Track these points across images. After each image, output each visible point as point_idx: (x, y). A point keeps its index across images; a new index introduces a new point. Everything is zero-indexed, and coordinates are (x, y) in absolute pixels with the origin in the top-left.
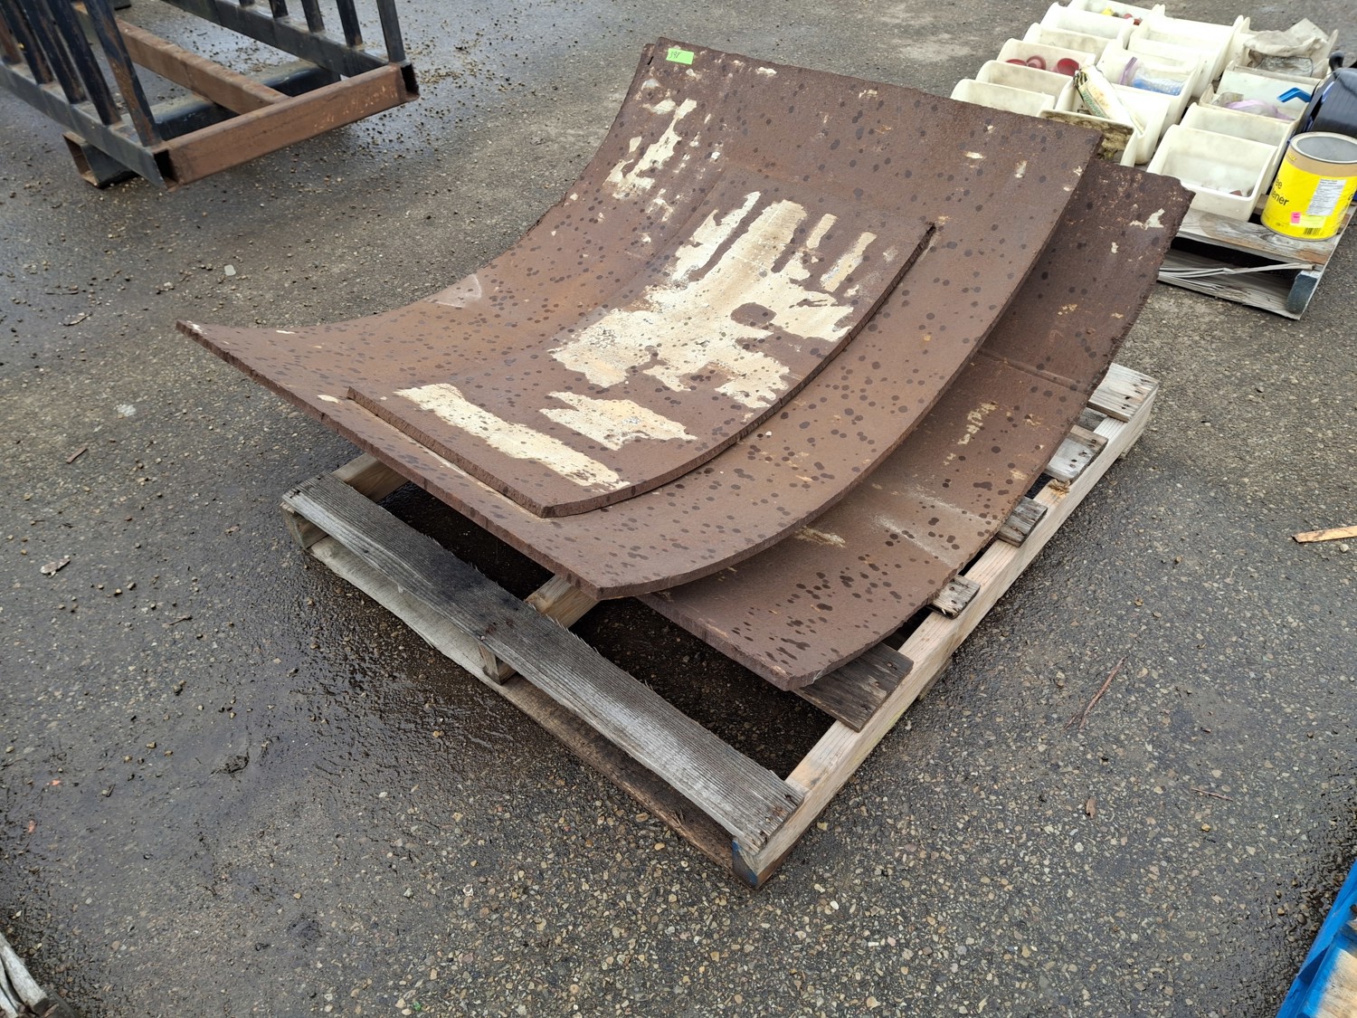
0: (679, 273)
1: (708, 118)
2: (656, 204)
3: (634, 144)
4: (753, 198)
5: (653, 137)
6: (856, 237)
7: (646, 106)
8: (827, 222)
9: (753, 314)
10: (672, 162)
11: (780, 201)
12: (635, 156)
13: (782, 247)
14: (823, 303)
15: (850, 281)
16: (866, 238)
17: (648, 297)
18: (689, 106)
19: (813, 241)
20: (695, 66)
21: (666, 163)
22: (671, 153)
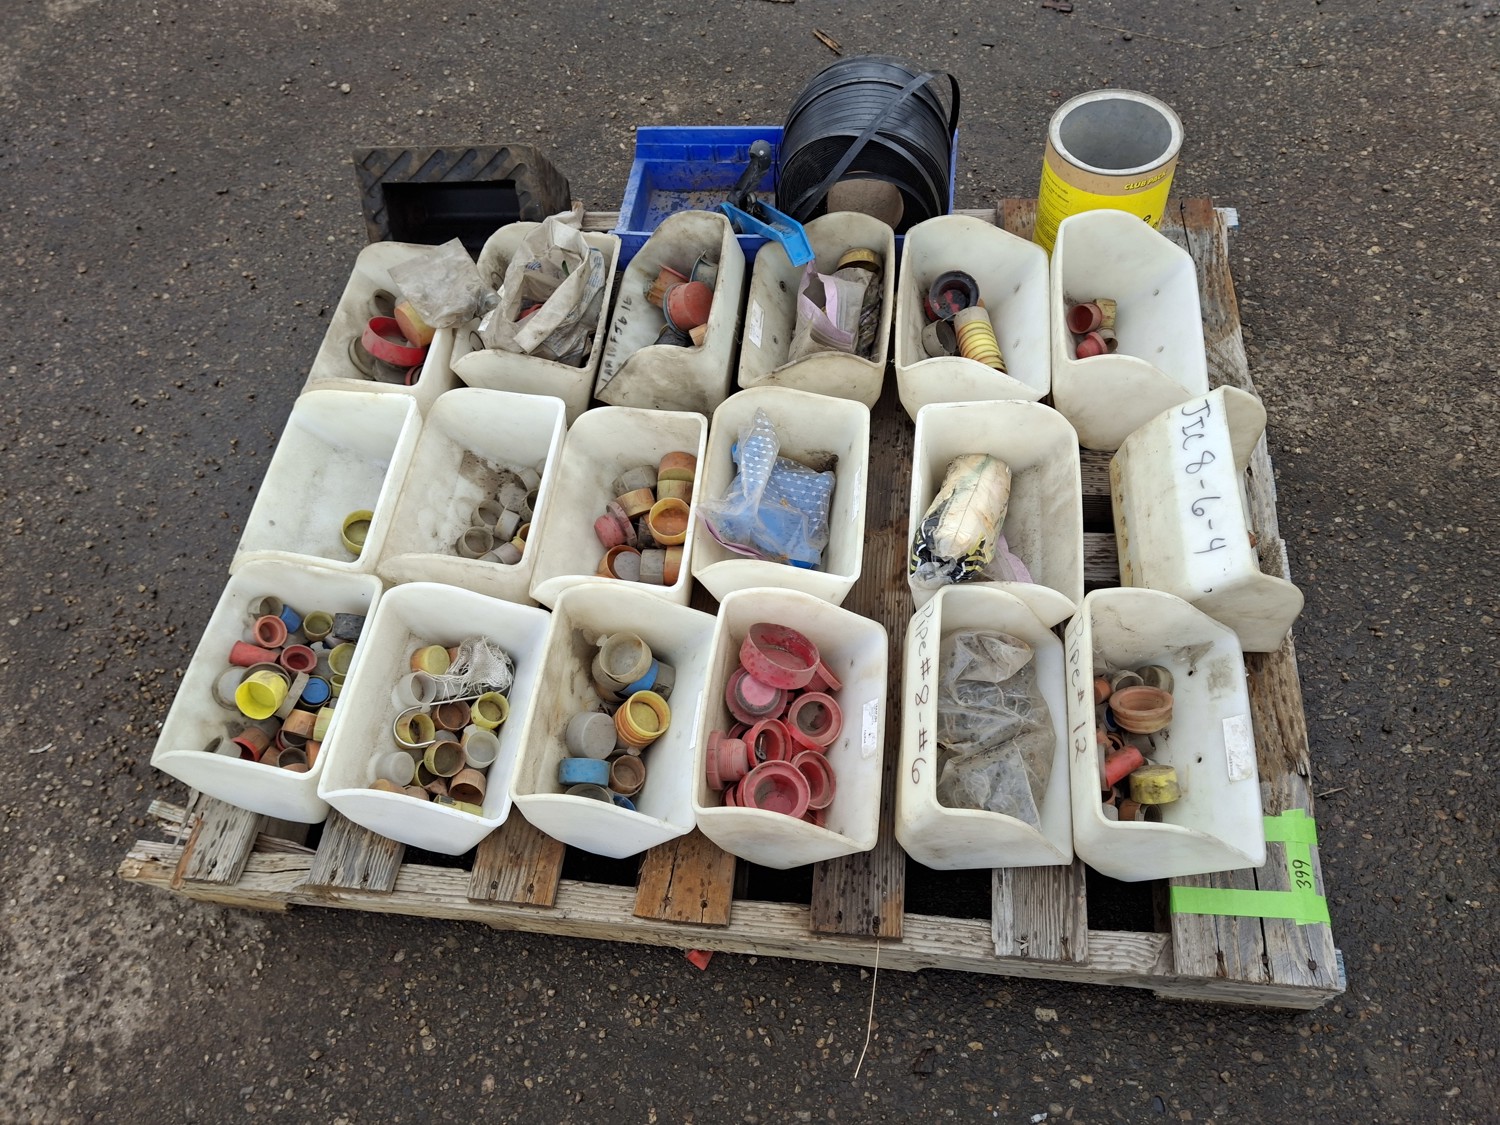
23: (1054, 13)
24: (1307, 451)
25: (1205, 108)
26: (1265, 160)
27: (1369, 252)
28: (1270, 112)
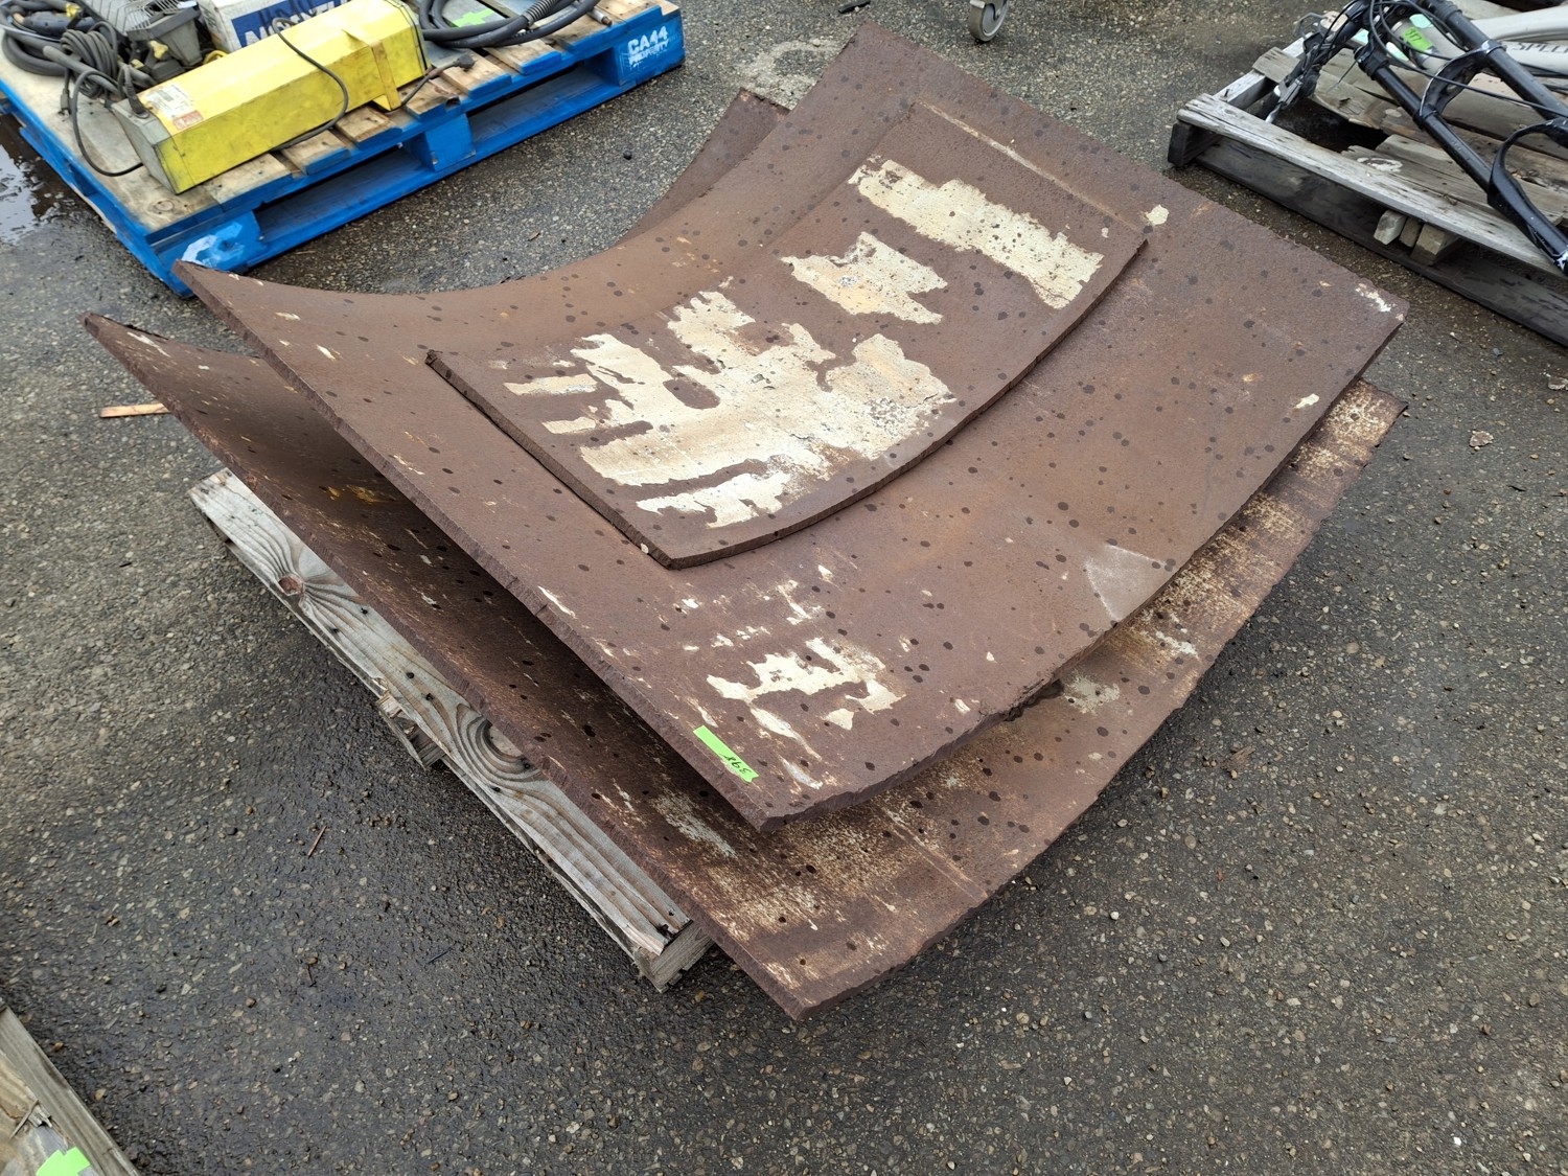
0: (780, 480)
1: (691, 648)
2: (806, 611)
3: (842, 718)
4: (649, 506)
5: (805, 702)
6: (528, 397)
8: (556, 428)
9: (692, 395)
10: (771, 647)
11: (612, 480)
12: (842, 701)
13: (631, 442)
14: (603, 371)
15: (561, 372)
16: (516, 389)
17: (827, 464)
18: (726, 688)
19: (587, 424)
20: (697, 718)
21: (783, 653)
22: (771, 657)
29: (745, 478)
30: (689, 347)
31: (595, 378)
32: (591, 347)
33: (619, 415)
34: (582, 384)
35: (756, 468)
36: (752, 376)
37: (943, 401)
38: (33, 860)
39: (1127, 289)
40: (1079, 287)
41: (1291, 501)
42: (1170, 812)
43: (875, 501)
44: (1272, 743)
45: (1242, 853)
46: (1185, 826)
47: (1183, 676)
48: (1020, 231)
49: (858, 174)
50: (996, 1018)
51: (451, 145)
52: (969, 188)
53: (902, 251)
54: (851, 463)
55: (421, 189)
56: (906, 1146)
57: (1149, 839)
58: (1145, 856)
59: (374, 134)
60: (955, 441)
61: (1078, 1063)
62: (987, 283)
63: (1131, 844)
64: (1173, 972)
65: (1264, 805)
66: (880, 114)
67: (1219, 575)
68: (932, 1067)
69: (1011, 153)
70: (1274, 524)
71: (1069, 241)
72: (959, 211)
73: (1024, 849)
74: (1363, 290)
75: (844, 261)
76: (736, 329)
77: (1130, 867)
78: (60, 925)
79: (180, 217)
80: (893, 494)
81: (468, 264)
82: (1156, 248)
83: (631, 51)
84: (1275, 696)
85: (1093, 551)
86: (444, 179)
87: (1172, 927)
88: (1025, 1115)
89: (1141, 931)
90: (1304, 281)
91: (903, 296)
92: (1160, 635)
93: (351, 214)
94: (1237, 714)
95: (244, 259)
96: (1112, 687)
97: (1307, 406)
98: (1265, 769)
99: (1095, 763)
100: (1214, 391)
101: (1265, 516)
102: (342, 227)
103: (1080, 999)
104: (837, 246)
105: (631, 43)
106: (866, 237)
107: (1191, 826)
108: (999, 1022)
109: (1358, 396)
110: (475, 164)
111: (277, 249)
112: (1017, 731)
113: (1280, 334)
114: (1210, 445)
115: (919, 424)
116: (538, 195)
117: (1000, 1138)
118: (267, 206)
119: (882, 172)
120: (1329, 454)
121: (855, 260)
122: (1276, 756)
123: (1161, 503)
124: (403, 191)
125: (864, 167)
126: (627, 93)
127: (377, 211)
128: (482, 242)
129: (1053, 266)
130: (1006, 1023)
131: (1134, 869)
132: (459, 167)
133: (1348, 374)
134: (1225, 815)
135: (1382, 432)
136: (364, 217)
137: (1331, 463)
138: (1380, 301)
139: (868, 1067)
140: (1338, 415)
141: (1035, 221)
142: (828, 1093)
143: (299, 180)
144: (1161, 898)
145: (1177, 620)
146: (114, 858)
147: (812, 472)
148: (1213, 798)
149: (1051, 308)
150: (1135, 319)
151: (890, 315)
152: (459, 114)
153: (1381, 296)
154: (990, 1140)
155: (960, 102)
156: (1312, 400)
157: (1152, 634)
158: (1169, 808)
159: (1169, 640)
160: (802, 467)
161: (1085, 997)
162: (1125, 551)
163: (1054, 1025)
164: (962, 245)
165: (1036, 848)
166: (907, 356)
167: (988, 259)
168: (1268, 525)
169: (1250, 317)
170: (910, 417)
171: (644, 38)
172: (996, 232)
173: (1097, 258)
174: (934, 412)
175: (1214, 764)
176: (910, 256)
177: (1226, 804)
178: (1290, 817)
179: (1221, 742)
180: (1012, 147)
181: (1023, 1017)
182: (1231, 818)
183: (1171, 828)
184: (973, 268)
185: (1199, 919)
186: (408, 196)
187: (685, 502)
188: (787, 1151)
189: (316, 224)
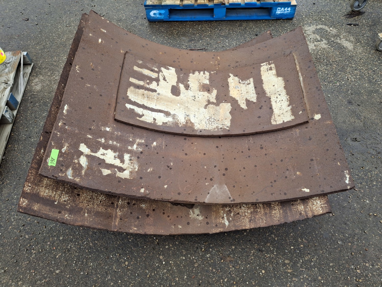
0: (169, 119)
1: (89, 136)
2: (136, 148)
3: (106, 172)
4: (128, 106)
5: (102, 163)
6: (136, 71)
7: (83, 172)
8: (132, 80)
9: (175, 91)
10: (114, 149)
11: (128, 96)
12: (113, 169)
13: (146, 92)
14: (163, 75)
15: (152, 70)
16: (136, 68)
17: (184, 123)
18: (83, 148)
19: (141, 83)
20: (60, 148)
21: (115, 152)
22: (109, 150)
23: (24, 21)
24: (37, 93)
25: (45, 36)
26: (52, 44)
27: (64, 58)
28: (57, 35)
29: (162, 114)
30: (188, 81)
31: (159, 76)
32: (167, 69)
33: (153, 85)
34: (154, 75)
35: (167, 114)
36: (193, 95)
37: (226, 127)
38: (37, 104)
39: (294, 130)
40: (282, 122)
41: (284, 211)
42: (200, 255)
43: (188, 138)
44: (240, 263)
45: (204, 277)
46: (199, 260)
47: (219, 228)
48: (284, 100)
49: (265, 64)
50: (122, 258)
51: (220, 14)
52: (283, 81)
53: (255, 88)
54: (190, 127)
55: (209, 21)
56: (85, 263)
57: (189, 256)
58: (184, 258)
59: (204, 4)
60: (221, 138)
61: (125, 281)
62: (264, 107)
63: (184, 253)
64: (161, 284)
65: (221, 273)
66: (284, 52)
67: (251, 214)
68: (103, 255)
69: (301, 79)
70: (275, 213)
71: (291, 109)
72: (276, 86)
73: (138, 230)
74: (346, 173)
75: (242, 82)
76: (203, 83)
77: (178, 257)
78: (30, 117)
79: (153, 4)
80: (194, 140)
81: (200, 41)
82: (310, 125)
83: (278, 10)
84: (253, 254)
85: (220, 184)
86: (215, 21)
87: (172, 276)
88: (107, 279)
89: (165, 271)
90: (335, 159)
91: (244, 99)
92: (225, 215)
93: (190, 19)
94: (240, 250)
95: (163, 19)
96: (202, 217)
97: (305, 191)
98: (231, 266)
99: (178, 228)
100: (288, 170)
101: (275, 210)
102: (187, 21)
103: (140, 271)
104: (243, 78)
105: (278, 8)
106: (252, 80)
107: (200, 262)
108: (122, 259)
109: (322, 199)
110: (224, 21)
111: (171, 20)
112: (171, 208)
113: (316, 168)
114: (273, 182)
115: (215, 129)
116: (229, 33)
117: (99, 278)
118: (172, 10)
119: (270, 66)
120: (303, 208)
121: (244, 84)
122: (237, 266)
123: (247, 186)
124: (204, 19)
125: (267, 63)
126: (272, 20)
127: (197, 21)
128: (208, 38)
129: (282, 113)
130: (123, 261)
131: (179, 258)
132: (220, 20)
133: (322, 191)
134: (211, 267)
135: (319, 213)
136: (193, 21)
137: (301, 211)
138: (348, 179)
139: (95, 244)
140: (314, 200)
141: (289, 99)
142: (84, 242)
143: (181, 7)
144: (176, 269)
145: (232, 215)
146: (45, 112)
147: (179, 123)
148: (212, 261)
149: (271, 123)
150: (289, 139)
151: (237, 101)
152: (225, 7)
153: (349, 178)
154: (97, 277)
155: (302, 59)
156: (307, 190)
157: (224, 214)
158: (201, 254)
159: (225, 218)
160: (178, 120)
161: (141, 271)
162: (227, 189)
163: (130, 270)
164: (268, 95)
165: (141, 232)
166: (230, 113)
167: (270, 101)
168: (274, 212)
169: (314, 158)
170: (215, 126)
171: (283, 8)
172: (279, 96)
173: (293, 117)
174: (221, 128)
175: (221, 255)
176: (256, 90)
177: (214, 265)
178: (223, 281)
179: (229, 252)
180: (303, 77)
181: (127, 263)
182: (211, 268)
183: (196, 258)
184: (265, 102)
185: (179, 280)
186: (205, 21)
187: (139, 111)
188: (69, 244)
189: (182, 18)
